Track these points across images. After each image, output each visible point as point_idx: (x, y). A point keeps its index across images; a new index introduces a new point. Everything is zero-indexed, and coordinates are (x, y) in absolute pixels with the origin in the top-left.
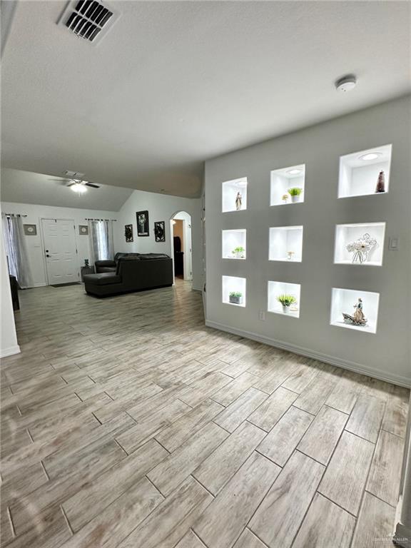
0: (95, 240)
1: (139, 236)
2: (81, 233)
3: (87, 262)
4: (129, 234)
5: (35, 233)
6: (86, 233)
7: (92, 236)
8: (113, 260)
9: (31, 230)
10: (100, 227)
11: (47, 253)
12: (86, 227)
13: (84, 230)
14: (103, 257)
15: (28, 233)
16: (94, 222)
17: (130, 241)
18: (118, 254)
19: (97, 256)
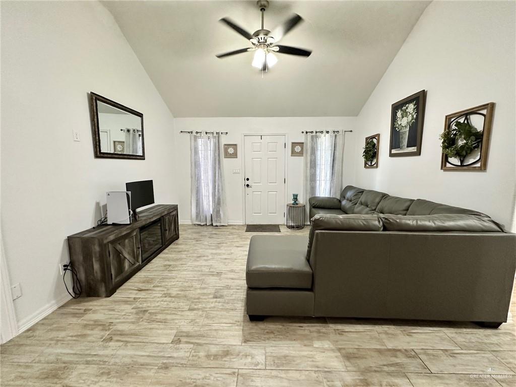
0: (313, 165)
1: (391, 155)
2: (294, 153)
3: (295, 198)
4: (371, 153)
5: (235, 155)
6: (301, 154)
7: (309, 158)
8: (338, 197)
9: (231, 151)
10: (325, 143)
11: (247, 182)
12: (301, 144)
13: (297, 149)
14: (324, 191)
15: (227, 155)
16: (314, 135)
17: (371, 166)
18: (349, 188)
19: (313, 189)
